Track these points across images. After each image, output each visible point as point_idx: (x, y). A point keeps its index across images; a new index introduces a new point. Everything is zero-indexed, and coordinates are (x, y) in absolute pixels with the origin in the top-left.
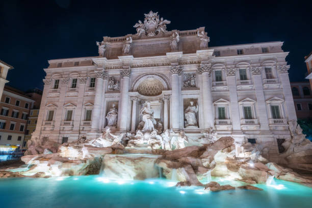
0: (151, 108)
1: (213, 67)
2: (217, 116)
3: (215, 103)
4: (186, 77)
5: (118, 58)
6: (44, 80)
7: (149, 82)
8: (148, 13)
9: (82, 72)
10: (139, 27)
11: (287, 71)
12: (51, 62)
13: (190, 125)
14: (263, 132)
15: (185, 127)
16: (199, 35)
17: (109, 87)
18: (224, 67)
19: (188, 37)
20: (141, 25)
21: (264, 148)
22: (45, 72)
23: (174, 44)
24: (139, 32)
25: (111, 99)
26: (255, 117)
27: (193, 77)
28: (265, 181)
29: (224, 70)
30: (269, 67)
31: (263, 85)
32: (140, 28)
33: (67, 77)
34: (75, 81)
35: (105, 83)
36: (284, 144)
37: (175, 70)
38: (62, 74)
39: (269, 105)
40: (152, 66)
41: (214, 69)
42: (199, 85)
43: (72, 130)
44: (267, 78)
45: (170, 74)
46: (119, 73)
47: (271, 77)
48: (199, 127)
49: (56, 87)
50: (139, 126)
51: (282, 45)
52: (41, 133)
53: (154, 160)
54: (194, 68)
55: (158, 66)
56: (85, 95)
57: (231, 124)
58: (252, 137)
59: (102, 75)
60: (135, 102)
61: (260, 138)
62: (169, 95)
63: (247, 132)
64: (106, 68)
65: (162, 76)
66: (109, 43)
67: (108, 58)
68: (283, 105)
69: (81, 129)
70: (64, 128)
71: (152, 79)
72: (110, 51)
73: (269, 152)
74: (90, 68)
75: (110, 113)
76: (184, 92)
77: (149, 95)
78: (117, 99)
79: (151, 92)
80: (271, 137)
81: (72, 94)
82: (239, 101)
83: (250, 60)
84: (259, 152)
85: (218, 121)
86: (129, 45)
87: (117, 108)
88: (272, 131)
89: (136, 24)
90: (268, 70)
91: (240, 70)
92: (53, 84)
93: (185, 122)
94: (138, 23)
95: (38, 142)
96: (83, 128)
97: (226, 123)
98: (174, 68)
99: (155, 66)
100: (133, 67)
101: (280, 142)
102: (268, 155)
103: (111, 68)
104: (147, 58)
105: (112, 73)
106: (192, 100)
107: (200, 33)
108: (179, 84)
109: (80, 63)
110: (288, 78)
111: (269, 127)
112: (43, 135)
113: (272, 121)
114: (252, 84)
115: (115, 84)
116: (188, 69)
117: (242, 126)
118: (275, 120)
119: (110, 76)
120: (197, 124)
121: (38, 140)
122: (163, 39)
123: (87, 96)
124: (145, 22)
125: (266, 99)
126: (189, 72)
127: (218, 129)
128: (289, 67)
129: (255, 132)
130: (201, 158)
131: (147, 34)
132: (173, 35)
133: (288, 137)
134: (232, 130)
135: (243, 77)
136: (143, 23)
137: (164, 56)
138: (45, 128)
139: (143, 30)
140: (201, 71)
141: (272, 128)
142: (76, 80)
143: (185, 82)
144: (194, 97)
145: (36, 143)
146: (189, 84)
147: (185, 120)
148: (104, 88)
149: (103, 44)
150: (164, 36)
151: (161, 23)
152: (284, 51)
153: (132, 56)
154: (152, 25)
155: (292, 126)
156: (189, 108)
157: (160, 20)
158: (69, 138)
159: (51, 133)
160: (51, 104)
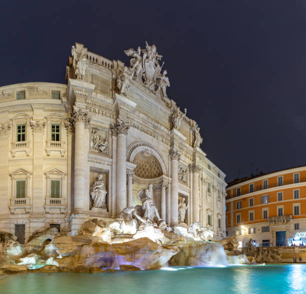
10: (137, 59)
20: (139, 57)
25: (97, 166)
34: (21, 129)
86: (129, 82)
96: (50, 208)
146: (182, 179)
153: (136, 105)
156: (181, 204)
158: (27, 226)
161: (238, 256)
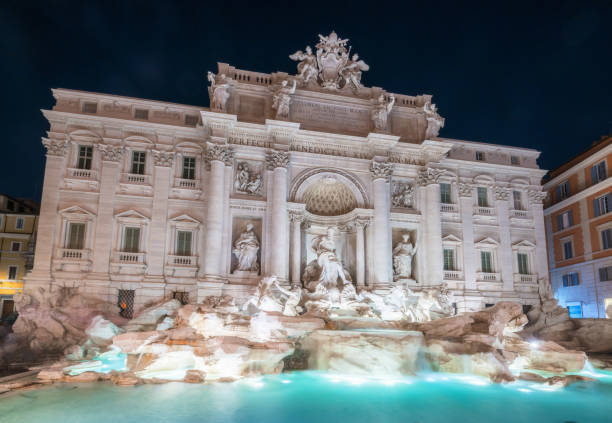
2: (442, 265)
5: (264, 123)
8: (327, 34)
9: (161, 138)
10: (306, 61)
11: (541, 202)
13: (402, 277)
14: (505, 294)
16: (425, 110)
17: (238, 185)
18: (456, 178)
19: (401, 109)
20: (310, 58)
24: (305, 74)
25: (245, 213)
26: (496, 270)
27: (410, 188)
29: (454, 183)
31: (510, 218)
32: (308, 64)
33: (118, 144)
34: (140, 156)
35: (228, 174)
37: (383, 171)
39: (516, 252)
40: (333, 154)
42: (419, 205)
43: (143, 274)
44: (516, 208)
45: (371, 178)
46: (261, 157)
47: (521, 207)
48: (417, 282)
49: (84, 164)
51: (538, 156)
52: (53, 277)
54: (411, 172)
56: (171, 194)
57: (463, 279)
58: (492, 301)
59: (223, 154)
60: (298, 224)
62: (368, 218)
63: (484, 294)
64: (232, 141)
65: (353, 178)
66: (235, 83)
68: (533, 255)
69: (168, 273)
70: (120, 268)
71: (332, 181)
75: (244, 244)
76: (394, 216)
77: (325, 214)
78: (257, 214)
81: (133, 188)
82: (476, 242)
85: (443, 273)
86: (289, 99)
87: (258, 232)
88: (517, 292)
89: (299, 53)
90: (517, 195)
91: (478, 188)
92: (75, 156)
95: (49, 300)
96: (174, 270)
97: (456, 277)
99: (339, 155)
100: (292, 149)
101: (525, 309)
103: (241, 143)
105: (243, 153)
109: (150, 115)
110: (542, 212)
111: (515, 287)
112: (59, 283)
113: (518, 277)
114: (495, 215)
115: (251, 179)
116: (401, 173)
117: (479, 283)
118: (522, 276)
119: (238, 161)
121: (46, 295)
122: (354, 100)
123: (178, 198)
124: (318, 52)
125: (513, 242)
126: (403, 179)
128: (545, 194)
129: (495, 294)
131: (320, 81)
133: (535, 303)
134: (464, 289)
135: (483, 202)
138: (63, 265)
140: (425, 181)
141: (518, 289)
142: (143, 155)
143: (395, 196)
144: (410, 226)
145: (41, 301)
146: (402, 202)
148: (228, 186)
149: (225, 82)
150: (355, 95)
151: (353, 66)
152: (541, 167)
153: (297, 125)
154: (332, 64)
155: (543, 287)
157: (351, 58)
158: (137, 293)
159: (85, 278)
160: (74, 208)
161: (473, 356)
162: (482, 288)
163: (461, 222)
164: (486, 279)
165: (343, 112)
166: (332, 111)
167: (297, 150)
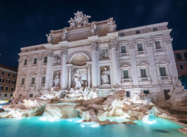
0: (80, 74)
1: (119, 44)
2: (123, 77)
3: (121, 68)
4: (102, 52)
5: (58, 43)
6: (19, 60)
7: (79, 57)
9: (40, 54)
11: (171, 43)
12: (22, 49)
13: (105, 83)
14: (154, 86)
15: (101, 85)
16: (108, 23)
17: (55, 62)
18: (127, 43)
19: (102, 26)
20: (72, 21)
21: (154, 97)
22: (19, 56)
23: (93, 31)
24: (71, 25)
25: (56, 69)
26: (148, 76)
27: (106, 51)
28: (142, 119)
29: (127, 45)
30: (159, 41)
31: (154, 53)
32: (72, 22)
33: (31, 58)
34: (36, 59)
35: (52, 60)
36: (169, 94)
37: (94, 48)
38: (28, 56)
39: (158, 67)
40: (80, 46)
41: (120, 45)
42: (110, 57)
43: (35, 89)
44: (157, 48)
45: (91, 51)
46: (60, 53)
47: (160, 48)
48: (110, 84)
49: (25, 64)
50: (73, 85)
51: (167, 24)
52: (18, 92)
53: (74, 106)
54: (106, 45)
55: (84, 46)
57: (132, 81)
58: (146, 89)
59: (50, 55)
60: (70, 70)
61: (152, 90)
62: (91, 65)
63: (143, 86)
64: (53, 50)
65: (86, 53)
66: (54, 34)
67: (53, 44)
68: (168, 67)
69: (40, 89)
70: (30, 88)
71: (80, 55)
72: (55, 39)
73: (157, 99)
74: (43, 51)
75: (56, 78)
76: (100, 62)
77: (80, 65)
78: (59, 69)
79: (81, 63)
80: (160, 89)
81: (34, 67)
82: (137, 66)
83: (145, 37)
84: (150, 100)
85: (123, 80)
86: (65, 34)
87: (60, 75)
88: (160, 85)
89: (70, 20)
90: (157, 43)
91: (138, 44)
92: (24, 62)
93: (102, 81)
94: (71, 19)
95: (17, 98)
96: (41, 88)
97: (128, 81)
98: (93, 47)
99: (82, 46)
100: (68, 48)
101: (166, 92)
102: (156, 101)
103: (55, 50)
104: (77, 41)
105: (56, 53)
106: (106, 67)
107: (109, 22)
108: (97, 57)
109: (38, 48)
110: (172, 47)
111: (158, 82)
112: (19, 93)
113: (160, 78)
114: (146, 53)
115: (58, 59)
116: (103, 47)
117: (139, 82)
118: (162, 77)
119: (55, 55)
120: (109, 83)
121: (17, 96)
122: (86, 28)
123: (43, 68)
124: (74, 18)
125: (156, 63)
126: (103, 49)
127: (123, 85)
128: (172, 39)
129: (148, 86)
130: (102, 105)
132: (92, 25)
134: (133, 85)
135: (140, 49)
136: (74, 19)
137: (87, 40)
138: (20, 89)
139: (74, 24)
141: (160, 83)
143: (101, 55)
144: (107, 65)
145: (15, 98)
146: (104, 57)
147: (102, 80)
148: (52, 63)
149: (50, 35)
150: (87, 26)
151: (85, 18)
152: (169, 29)
153: (67, 41)
154: (79, 20)
155: (175, 81)
156: (104, 72)
157: (84, 16)
158: (33, 95)
159: (24, 92)
160: (23, 75)
162: (141, 84)
163: (130, 59)
164: (143, 80)
165: (83, 32)
166: (79, 34)
167: (70, 48)
